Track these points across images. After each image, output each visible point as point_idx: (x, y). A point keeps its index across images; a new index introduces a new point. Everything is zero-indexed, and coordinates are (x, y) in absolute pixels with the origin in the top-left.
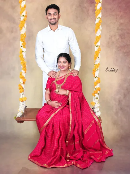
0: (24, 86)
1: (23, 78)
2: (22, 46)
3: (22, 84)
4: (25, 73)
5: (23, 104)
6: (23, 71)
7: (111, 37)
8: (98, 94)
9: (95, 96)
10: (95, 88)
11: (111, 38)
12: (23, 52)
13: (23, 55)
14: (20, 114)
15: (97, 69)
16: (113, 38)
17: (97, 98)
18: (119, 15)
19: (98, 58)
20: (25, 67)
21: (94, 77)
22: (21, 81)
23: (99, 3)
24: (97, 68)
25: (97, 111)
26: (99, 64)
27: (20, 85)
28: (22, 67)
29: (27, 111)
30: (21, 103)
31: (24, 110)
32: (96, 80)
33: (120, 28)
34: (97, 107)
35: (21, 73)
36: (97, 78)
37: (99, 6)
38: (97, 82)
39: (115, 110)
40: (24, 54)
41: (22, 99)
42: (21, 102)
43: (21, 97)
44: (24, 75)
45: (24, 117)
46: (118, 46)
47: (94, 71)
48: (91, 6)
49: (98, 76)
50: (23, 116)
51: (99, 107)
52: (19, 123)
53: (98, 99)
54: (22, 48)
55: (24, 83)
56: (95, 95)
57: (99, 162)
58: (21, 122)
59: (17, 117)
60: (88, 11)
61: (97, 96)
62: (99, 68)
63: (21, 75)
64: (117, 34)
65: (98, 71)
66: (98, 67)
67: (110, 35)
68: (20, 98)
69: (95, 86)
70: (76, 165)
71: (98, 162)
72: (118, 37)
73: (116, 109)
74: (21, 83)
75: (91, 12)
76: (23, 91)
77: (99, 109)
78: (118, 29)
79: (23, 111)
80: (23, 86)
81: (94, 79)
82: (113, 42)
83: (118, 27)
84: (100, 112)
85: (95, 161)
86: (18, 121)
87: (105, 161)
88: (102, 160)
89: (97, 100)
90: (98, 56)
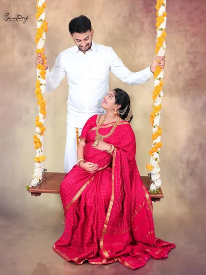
0: (43, 139)
1: (41, 125)
2: (39, 77)
3: (39, 135)
4: (44, 117)
5: (40, 167)
6: (41, 116)
7: (178, 64)
8: (158, 153)
9: (153, 155)
10: (154, 143)
11: (177, 66)
12: (41, 85)
13: (41, 90)
14: (34, 182)
15: (157, 114)
16: (180, 67)
17: (156, 160)
18: (189, 32)
19: (160, 96)
20: (43, 108)
21: (153, 125)
22: (38, 130)
23: (162, 6)
24: (157, 112)
25: (155, 179)
26: (160, 106)
27: (35, 137)
28: (39, 108)
29: (47, 177)
30: (37, 165)
31: (42, 175)
32: (155, 130)
33: (191, 51)
34: (156, 173)
35: (38, 117)
36: (156, 127)
37: (162, 10)
38: (158, 134)
39: (181, 177)
40: (42, 88)
41: (38, 159)
42: (36, 163)
43: (37, 155)
44: (42, 120)
45: (42, 186)
46: (188, 78)
47: (152, 116)
48: (147, 17)
49: (158, 125)
50: (39, 185)
51: (159, 173)
52: (34, 197)
53: (158, 160)
54: (40, 79)
55: (41, 134)
56: (154, 153)
57: (159, 259)
58: (38, 194)
59: (30, 186)
60: (142, 24)
61: (156, 155)
62: (160, 113)
63: (38, 121)
64: (186, 60)
65: (159, 116)
66: (158, 110)
67: (175, 62)
68: (36, 157)
69: (154, 139)
70: (122, 263)
71: (157, 259)
72: (187, 65)
73: (183, 175)
74: (37, 134)
75: (147, 26)
76: (41, 146)
77: (159, 177)
78: (187, 53)
79: (41, 178)
80: (41, 138)
81: (152, 129)
82: (180, 73)
83: (188, 50)
84: (161, 181)
85: (152, 257)
86: (32, 193)
87: (167, 257)
88: (163, 255)
89: (156, 162)
90: (159, 94)
